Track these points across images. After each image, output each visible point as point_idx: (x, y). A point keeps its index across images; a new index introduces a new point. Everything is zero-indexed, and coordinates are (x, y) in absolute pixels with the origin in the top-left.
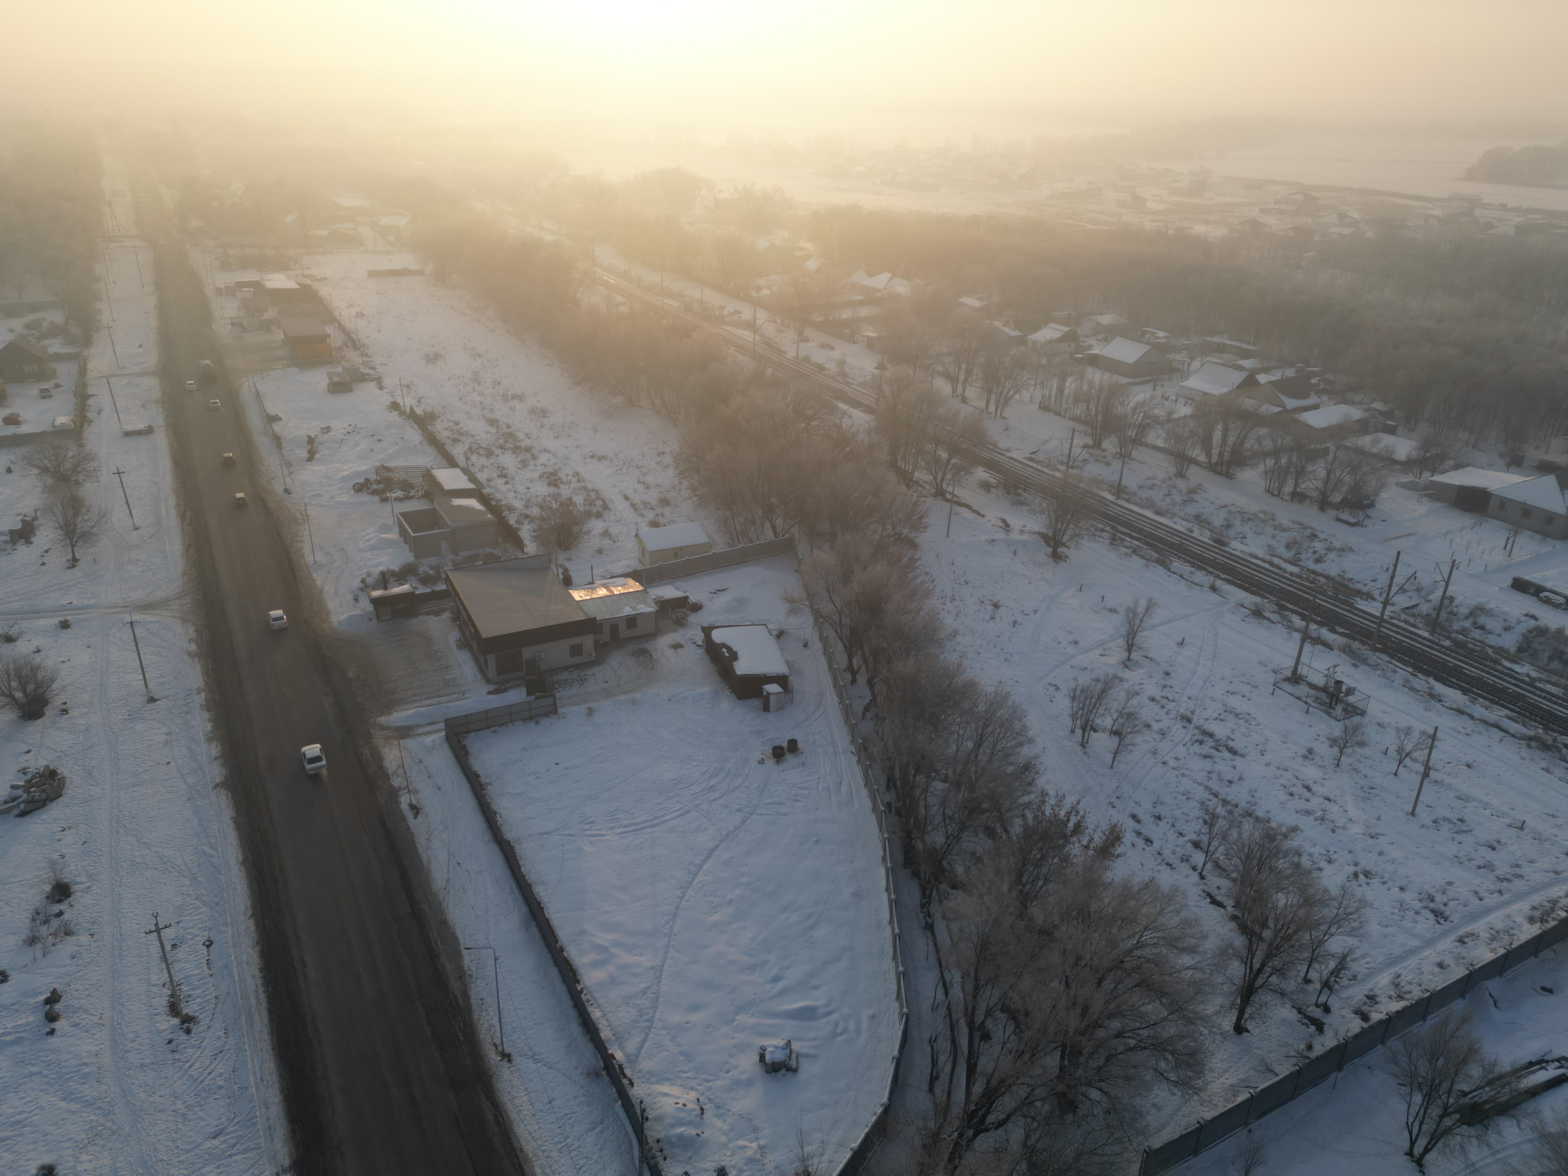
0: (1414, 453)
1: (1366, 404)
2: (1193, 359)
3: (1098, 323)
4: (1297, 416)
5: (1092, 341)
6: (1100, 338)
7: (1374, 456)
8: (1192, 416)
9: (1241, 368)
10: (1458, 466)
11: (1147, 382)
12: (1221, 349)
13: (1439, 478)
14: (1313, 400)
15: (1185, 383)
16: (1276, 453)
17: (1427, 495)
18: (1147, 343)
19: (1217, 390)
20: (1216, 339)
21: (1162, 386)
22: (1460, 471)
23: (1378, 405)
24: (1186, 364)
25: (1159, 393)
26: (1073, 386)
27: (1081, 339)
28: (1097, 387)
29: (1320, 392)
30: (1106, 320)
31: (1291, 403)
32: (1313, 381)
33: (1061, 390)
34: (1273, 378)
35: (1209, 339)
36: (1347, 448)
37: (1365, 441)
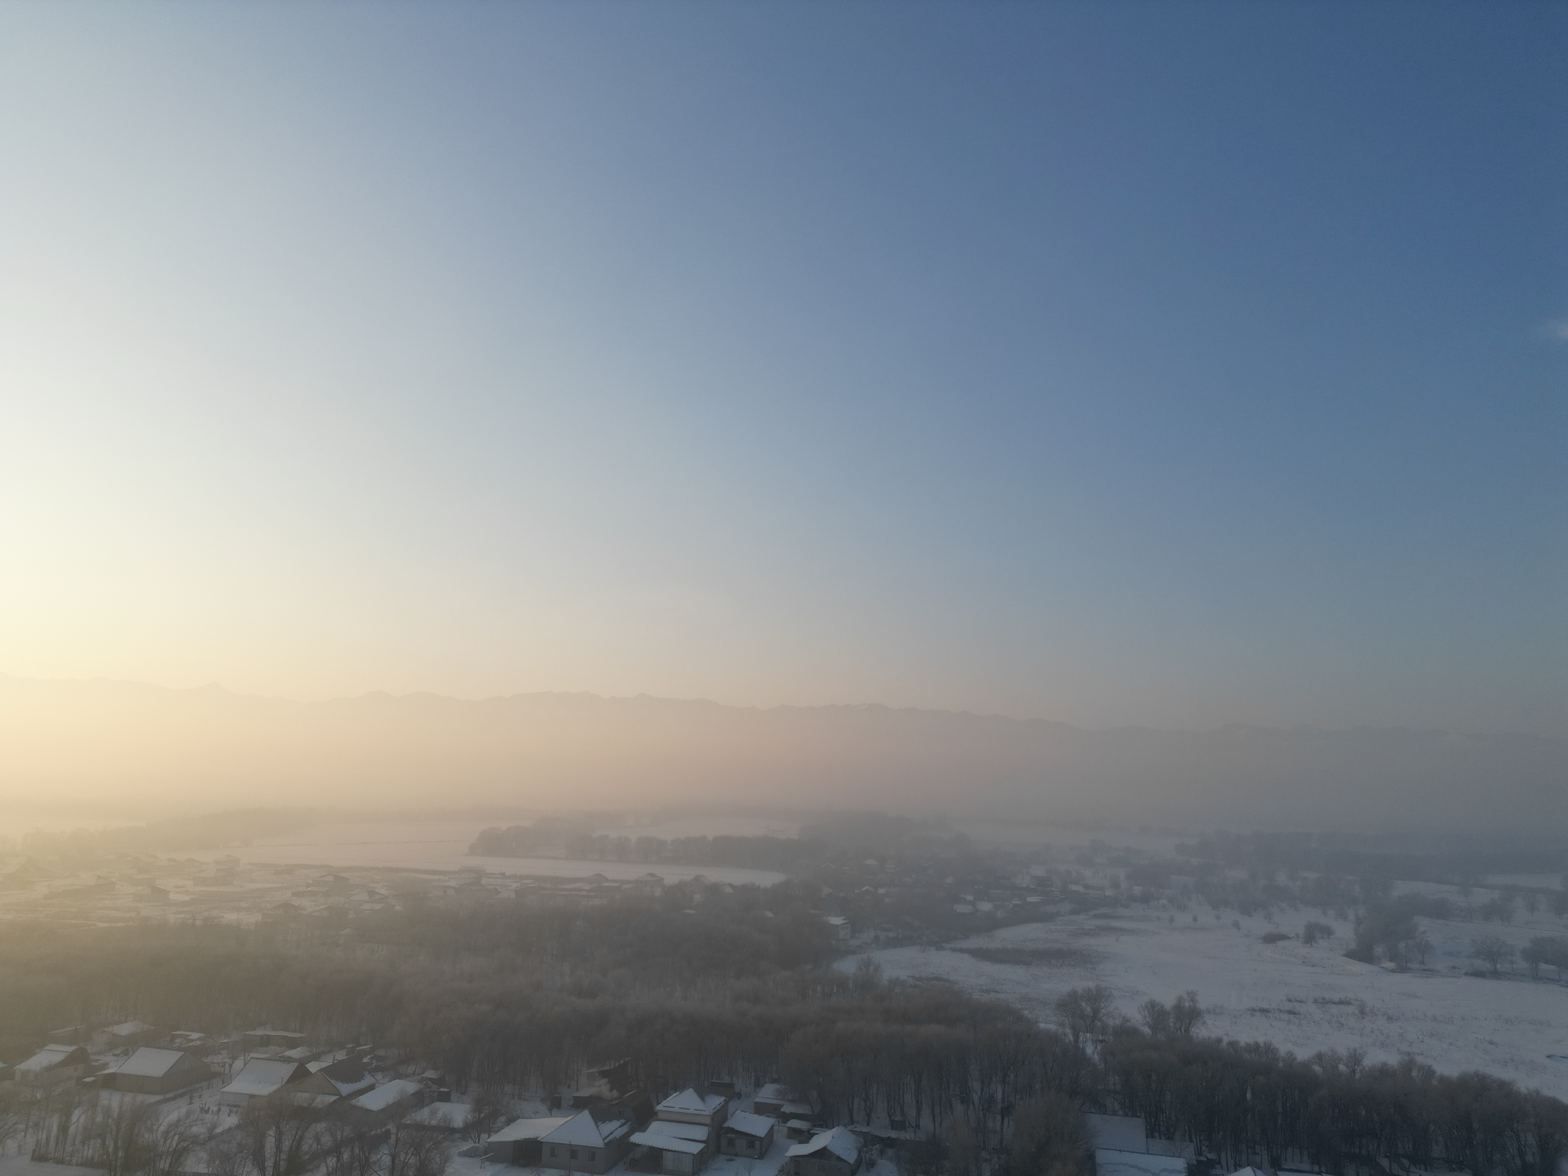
0: (469, 1117)
1: (419, 1074)
2: (234, 1058)
3: (114, 1035)
4: (354, 1102)
5: (108, 1058)
6: (117, 1052)
7: (433, 1128)
8: (238, 1127)
9: (289, 1060)
10: (510, 1121)
11: (181, 1096)
12: (266, 1042)
13: (496, 1138)
14: (367, 1080)
15: (226, 1089)
16: (336, 1150)
17: (488, 1159)
18: (179, 1049)
19: (265, 1090)
20: (259, 1032)
21: (200, 1097)
22: (512, 1125)
23: (430, 1074)
24: (227, 1066)
25: (196, 1105)
26: (82, 1120)
27: (93, 1057)
28: (116, 1115)
29: (373, 1071)
30: (125, 1029)
31: (346, 1089)
32: (365, 1060)
33: (64, 1129)
34: (324, 1065)
35: (251, 1033)
36: (407, 1126)
37: (423, 1115)
